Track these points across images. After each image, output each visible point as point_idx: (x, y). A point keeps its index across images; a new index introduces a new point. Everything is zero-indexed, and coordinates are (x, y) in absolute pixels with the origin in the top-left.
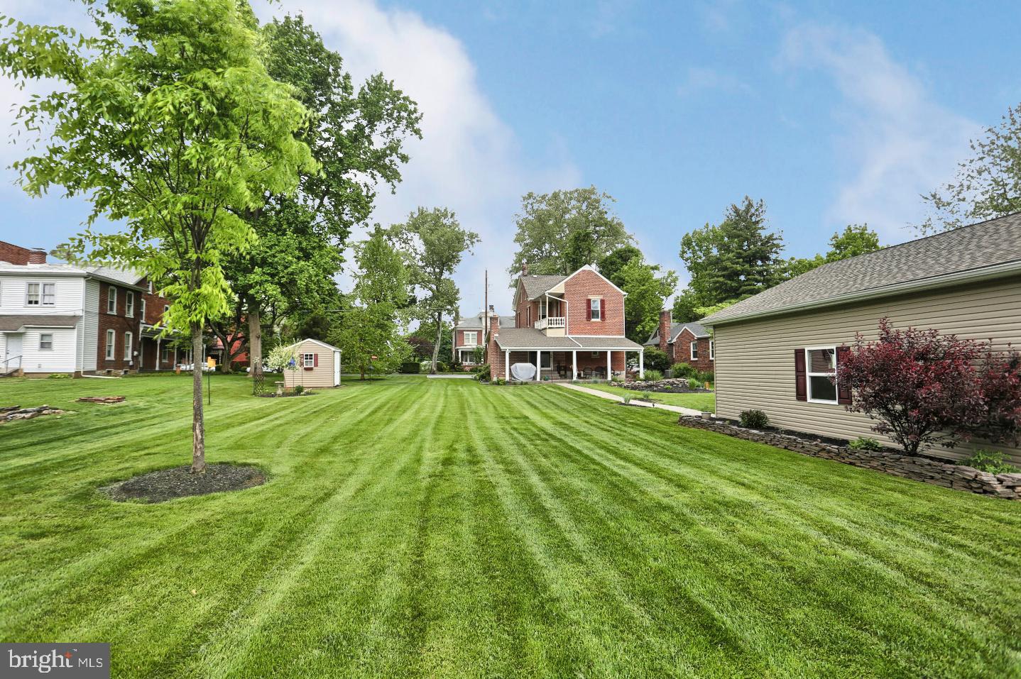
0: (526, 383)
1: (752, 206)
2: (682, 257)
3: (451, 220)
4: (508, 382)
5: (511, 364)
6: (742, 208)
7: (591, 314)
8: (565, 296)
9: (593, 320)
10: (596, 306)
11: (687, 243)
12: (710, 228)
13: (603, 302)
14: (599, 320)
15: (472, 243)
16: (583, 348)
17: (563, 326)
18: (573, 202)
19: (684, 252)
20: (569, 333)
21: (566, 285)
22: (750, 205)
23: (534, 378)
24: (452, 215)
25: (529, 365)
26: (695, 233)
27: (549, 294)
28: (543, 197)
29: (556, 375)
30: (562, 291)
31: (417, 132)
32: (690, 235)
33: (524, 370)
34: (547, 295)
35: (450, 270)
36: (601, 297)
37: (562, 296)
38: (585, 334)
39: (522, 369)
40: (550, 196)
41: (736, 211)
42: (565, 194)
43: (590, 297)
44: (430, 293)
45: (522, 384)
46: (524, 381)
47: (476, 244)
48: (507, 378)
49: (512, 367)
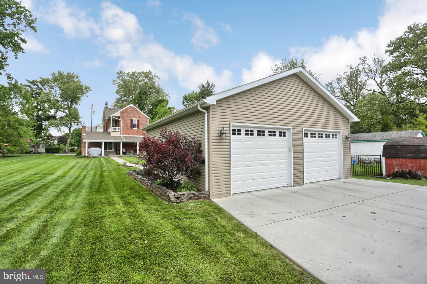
0: (96, 157)
1: (210, 86)
2: (183, 104)
3: (77, 79)
4: (87, 157)
5: (89, 148)
6: (206, 86)
7: (132, 126)
8: (120, 117)
9: (133, 129)
10: (135, 122)
11: (185, 98)
12: (195, 93)
13: (138, 121)
14: (136, 129)
15: (87, 91)
16: (125, 141)
17: (119, 131)
18: (141, 78)
19: (184, 102)
20: (122, 134)
21: (121, 112)
22: (209, 85)
23: (101, 154)
24: (77, 77)
25: (98, 148)
26: (189, 94)
27: (112, 116)
28: (128, 74)
29: (115, 153)
30: (119, 115)
31: (33, 28)
32: (187, 95)
33: (95, 151)
34: (111, 117)
35: (76, 103)
36: (138, 119)
37: (119, 117)
38: (130, 135)
39: (94, 150)
40: (131, 73)
41: (203, 86)
42: (138, 73)
43: (132, 118)
44: (64, 114)
45: (93, 157)
46: (94, 156)
47: (89, 92)
48: (87, 155)
49: (89, 149)
